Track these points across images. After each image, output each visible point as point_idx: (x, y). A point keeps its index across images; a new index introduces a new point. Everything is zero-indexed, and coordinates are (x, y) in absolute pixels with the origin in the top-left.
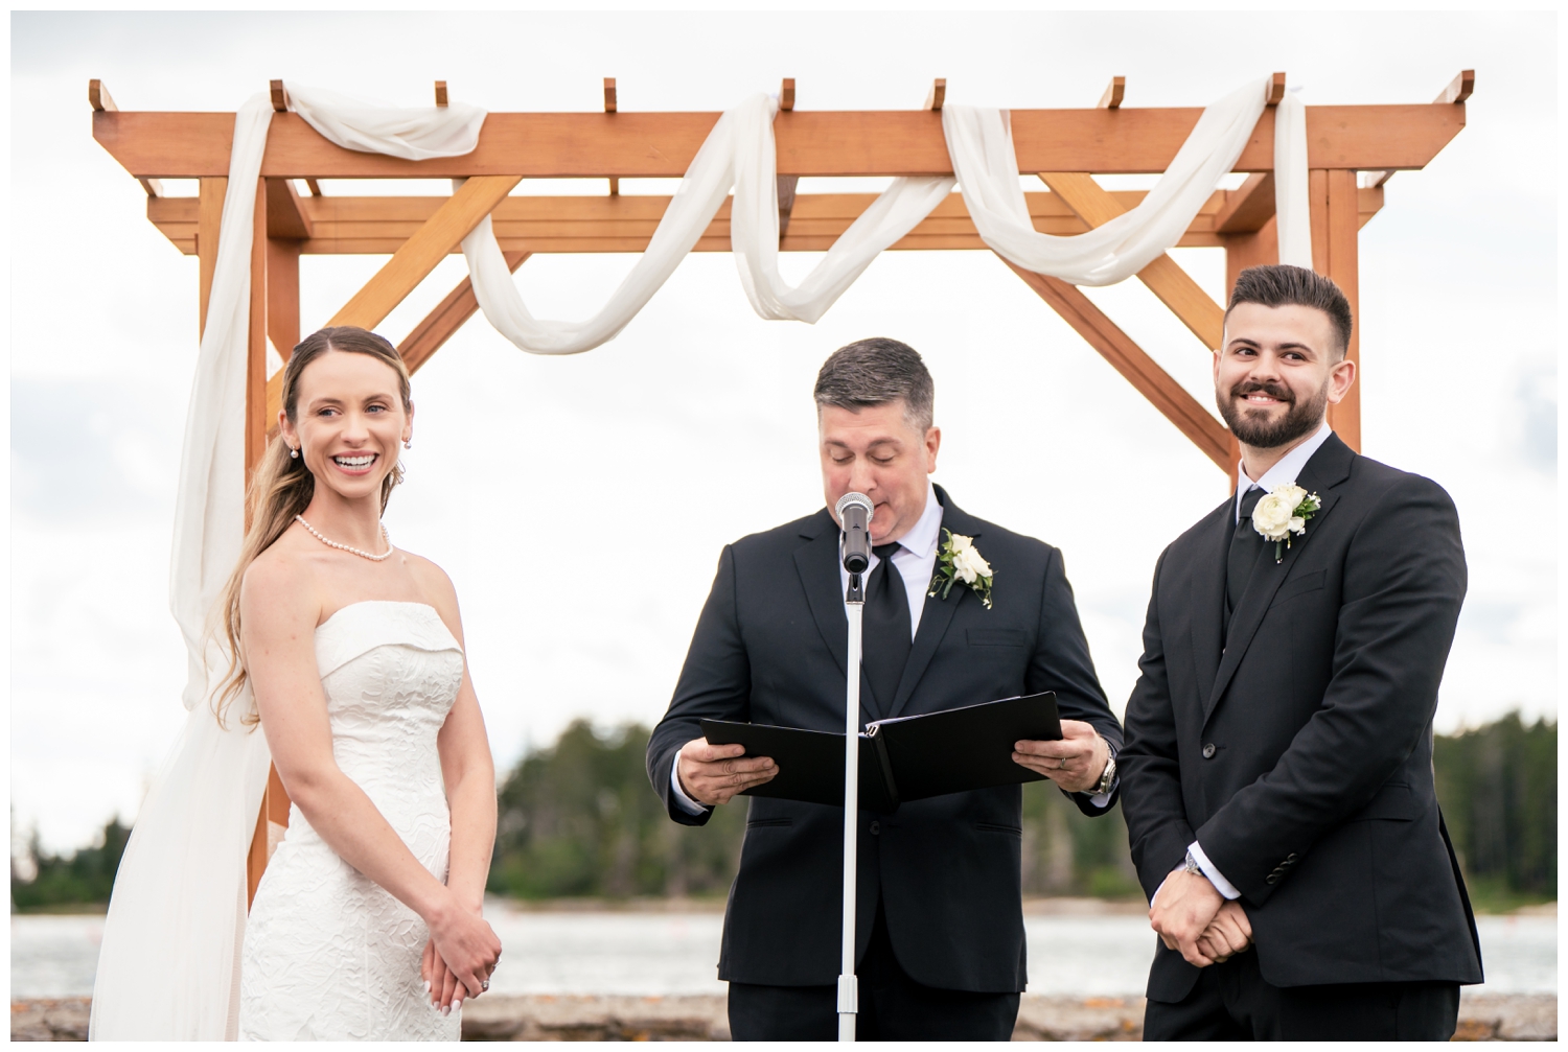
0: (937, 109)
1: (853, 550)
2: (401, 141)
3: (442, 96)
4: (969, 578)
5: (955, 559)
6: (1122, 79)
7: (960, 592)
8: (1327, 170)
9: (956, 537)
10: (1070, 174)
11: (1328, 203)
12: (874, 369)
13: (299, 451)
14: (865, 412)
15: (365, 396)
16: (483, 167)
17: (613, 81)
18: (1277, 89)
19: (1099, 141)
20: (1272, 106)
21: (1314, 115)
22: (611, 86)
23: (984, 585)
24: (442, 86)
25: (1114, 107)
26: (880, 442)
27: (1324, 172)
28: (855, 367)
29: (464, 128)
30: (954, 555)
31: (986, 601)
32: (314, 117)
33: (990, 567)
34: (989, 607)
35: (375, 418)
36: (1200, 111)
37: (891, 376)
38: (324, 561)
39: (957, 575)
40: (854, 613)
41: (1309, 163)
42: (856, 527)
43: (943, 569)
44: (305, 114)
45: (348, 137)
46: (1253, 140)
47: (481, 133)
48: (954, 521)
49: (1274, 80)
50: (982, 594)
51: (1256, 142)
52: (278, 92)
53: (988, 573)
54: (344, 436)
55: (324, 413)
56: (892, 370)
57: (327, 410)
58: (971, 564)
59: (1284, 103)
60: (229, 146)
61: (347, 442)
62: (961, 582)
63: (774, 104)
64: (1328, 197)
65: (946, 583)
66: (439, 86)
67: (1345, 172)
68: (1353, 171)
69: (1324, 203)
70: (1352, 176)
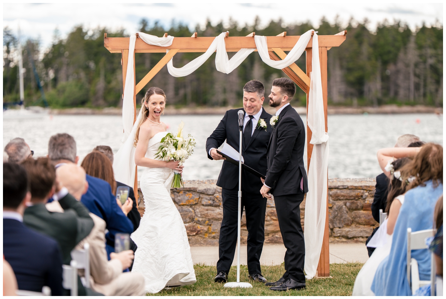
0: (253, 37)
4: (263, 126)
5: (261, 123)
9: (262, 120)
10: (277, 48)
12: (253, 86)
13: (148, 108)
14: (250, 93)
15: (160, 102)
18: (313, 34)
19: (282, 42)
20: (312, 36)
21: (319, 37)
25: (284, 36)
26: (252, 98)
27: (321, 47)
28: (250, 85)
29: (170, 41)
32: (144, 39)
34: (266, 131)
35: (162, 105)
37: (256, 88)
38: (153, 125)
39: (261, 126)
40: (241, 132)
41: (319, 46)
43: (259, 124)
47: (173, 41)
49: (312, 32)
50: (265, 129)
51: (310, 42)
52: (137, 35)
53: (266, 125)
54: (157, 108)
55: (154, 104)
56: (256, 87)
57: (154, 103)
58: (263, 124)
59: (314, 36)
60: (129, 44)
61: (157, 109)
62: (261, 127)
65: (259, 127)
68: (326, 47)
69: (321, 53)
70: (326, 48)
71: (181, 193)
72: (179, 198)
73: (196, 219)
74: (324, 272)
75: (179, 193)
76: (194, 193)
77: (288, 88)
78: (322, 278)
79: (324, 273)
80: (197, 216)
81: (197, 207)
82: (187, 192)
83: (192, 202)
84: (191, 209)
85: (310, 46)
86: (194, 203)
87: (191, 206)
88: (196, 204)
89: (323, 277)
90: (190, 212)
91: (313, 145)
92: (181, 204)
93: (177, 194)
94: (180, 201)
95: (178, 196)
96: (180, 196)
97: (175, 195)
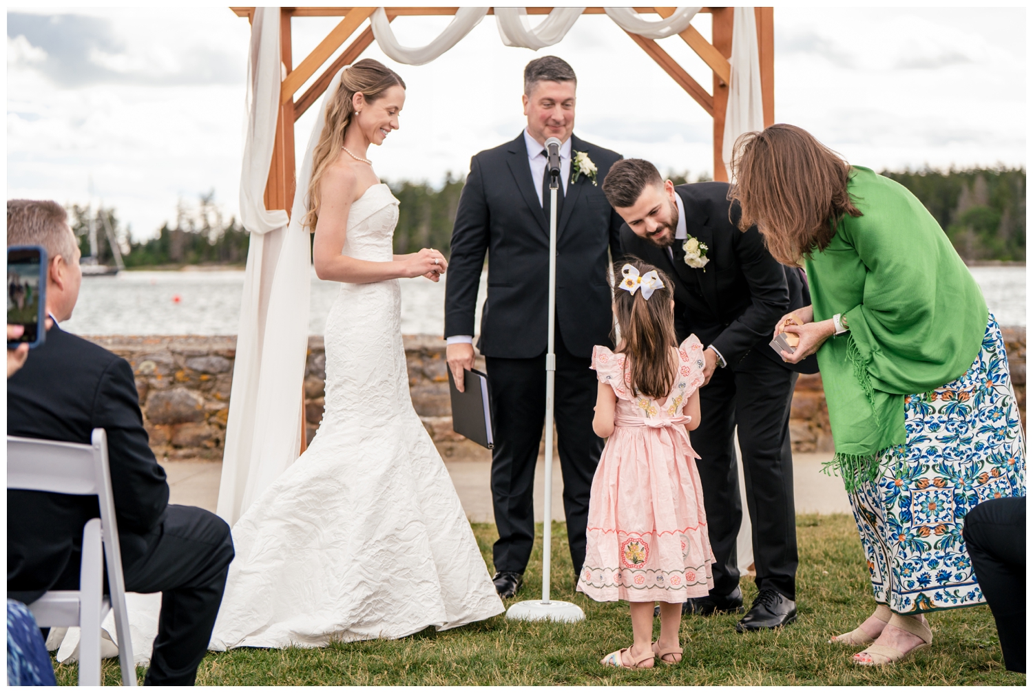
1: (553, 166)
4: (587, 172)
5: (580, 164)
7: (583, 178)
9: (580, 153)
14: (563, 84)
23: (593, 174)
30: (579, 161)
31: (594, 182)
33: (596, 166)
34: (596, 185)
39: (581, 171)
42: (555, 154)
43: (574, 168)
48: (578, 145)
50: (591, 178)
53: (594, 169)
58: (587, 165)
62: (583, 174)
65: (576, 175)
75: (431, 356)
92: (436, 378)
93: (427, 359)
94: (434, 373)
95: (429, 364)
96: (432, 363)
97: (423, 361)
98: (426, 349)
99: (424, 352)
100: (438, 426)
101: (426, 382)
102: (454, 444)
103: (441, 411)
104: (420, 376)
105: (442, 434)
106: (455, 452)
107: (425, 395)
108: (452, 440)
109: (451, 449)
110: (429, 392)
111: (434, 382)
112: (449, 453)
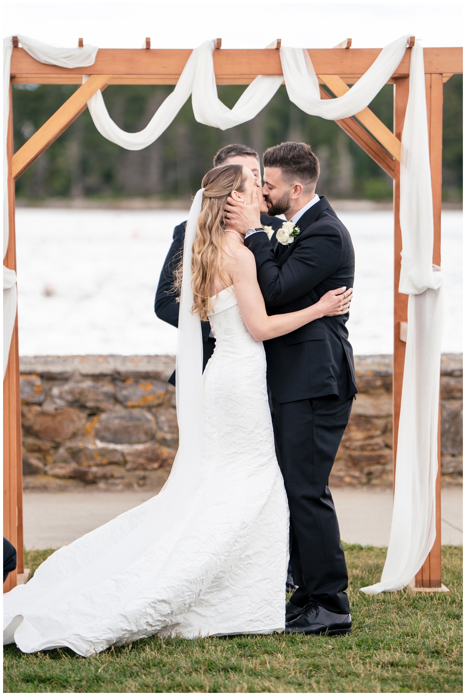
0: (278, 49)
2: (64, 60)
3: (81, 44)
6: (351, 39)
8: (431, 74)
10: (330, 76)
11: (431, 87)
16: (97, 71)
17: (149, 38)
18: (411, 43)
19: (342, 62)
20: (410, 49)
21: (427, 51)
22: (149, 41)
24: (81, 40)
25: (347, 48)
27: (430, 75)
29: (90, 55)
32: (29, 50)
36: (381, 49)
41: (425, 72)
44: (26, 48)
45: (44, 59)
46: (402, 62)
47: (97, 57)
49: (411, 40)
51: (403, 62)
52: (15, 41)
59: (414, 48)
63: (213, 46)
64: (431, 85)
66: (80, 40)
67: (438, 74)
68: (441, 74)
69: (429, 88)
70: (440, 76)
71: (130, 382)
72: (125, 392)
73: (160, 435)
74: (428, 576)
75: (124, 381)
76: (155, 382)
77: (298, 166)
78: (426, 593)
79: (428, 578)
80: (161, 429)
81: (162, 410)
82: (142, 381)
83: (152, 400)
84: (149, 416)
85: (403, 72)
86: (156, 402)
87: (149, 408)
88: (160, 405)
89: (428, 590)
90: (148, 421)
91: (407, 296)
92: (129, 404)
93: (119, 384)
94: (126, 398)
95: (122, 389)
96: (125, 388)
97: (115, 385)
98: (119, 373)
99: (117, 376)
100: (130, 454)
101: (118, 408)
102: (147, 473)
103: (134, 438)
104: (112, 401)
105: (134, 462)
106: (148, 482)
107: (117, 422)
108: (145, 469)
109: (144, 478)
110: (122, 418)
111: (126, 407)
112: (141, 482)
